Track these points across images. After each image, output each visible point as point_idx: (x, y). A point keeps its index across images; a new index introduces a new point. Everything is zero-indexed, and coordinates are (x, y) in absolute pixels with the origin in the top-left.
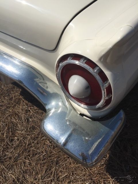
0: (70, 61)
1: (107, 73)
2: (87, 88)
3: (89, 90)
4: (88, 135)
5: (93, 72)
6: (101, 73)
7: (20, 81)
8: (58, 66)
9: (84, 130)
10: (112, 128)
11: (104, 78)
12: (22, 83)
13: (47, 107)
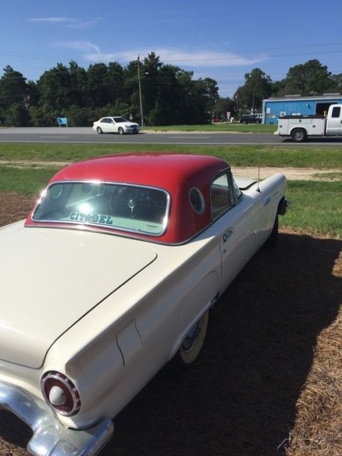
0: (50, 376)
1: (73, 381)
2: (63, 395)
3: (65, 396)
4: (75, 449)
5: (65, 381)
6: (70, 382)
7: (6, 404)
8: (41, 381)
9: (72, 445)
10: (97, 435)
11: (72, 386)
12: (8, 406)
13: (34, 428)
